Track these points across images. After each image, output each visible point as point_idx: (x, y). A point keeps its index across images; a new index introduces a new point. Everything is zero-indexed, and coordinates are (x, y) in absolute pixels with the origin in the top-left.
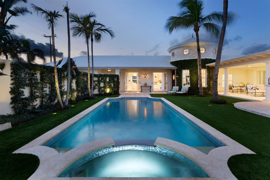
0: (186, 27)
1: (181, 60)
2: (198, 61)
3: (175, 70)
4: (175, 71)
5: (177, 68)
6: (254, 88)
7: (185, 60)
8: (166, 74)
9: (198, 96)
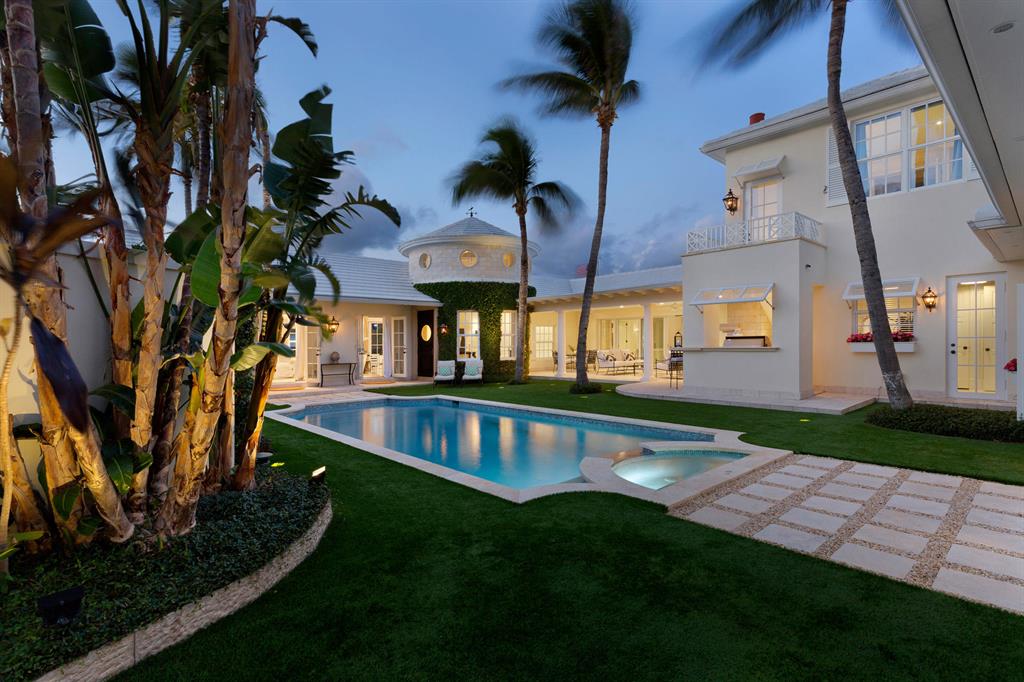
0: (476, 194)
1: (456, 283)
2: (521, 291)
3: (432, 311)
4: (436, 315)
5: (441, 305)
6: (610, 358)
7: (467, 283)
8: (402, 322)
9: (513, 383)
